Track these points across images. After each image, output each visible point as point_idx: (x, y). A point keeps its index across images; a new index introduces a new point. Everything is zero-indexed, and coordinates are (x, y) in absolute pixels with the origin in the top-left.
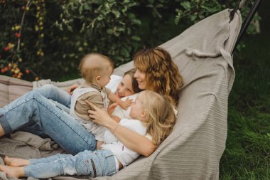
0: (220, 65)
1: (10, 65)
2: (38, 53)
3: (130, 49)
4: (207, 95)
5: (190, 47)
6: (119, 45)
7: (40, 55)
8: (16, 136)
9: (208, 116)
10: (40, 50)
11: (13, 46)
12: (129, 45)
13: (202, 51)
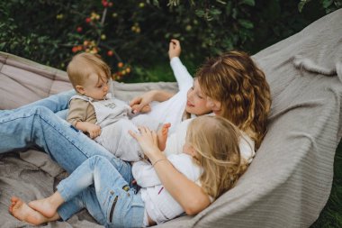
0: (331, 90)
1: (86, 43)
2: (134, 28)
3: (235, 39)
4: (299, 137)
5: (301, 54)
6: (223, 32)
7: (135, 32)
8: (28, 156)
9: (294, 172)
10: (137, 24)
11: (98, 17)
12: (235, 33)
13: (316, 62)
